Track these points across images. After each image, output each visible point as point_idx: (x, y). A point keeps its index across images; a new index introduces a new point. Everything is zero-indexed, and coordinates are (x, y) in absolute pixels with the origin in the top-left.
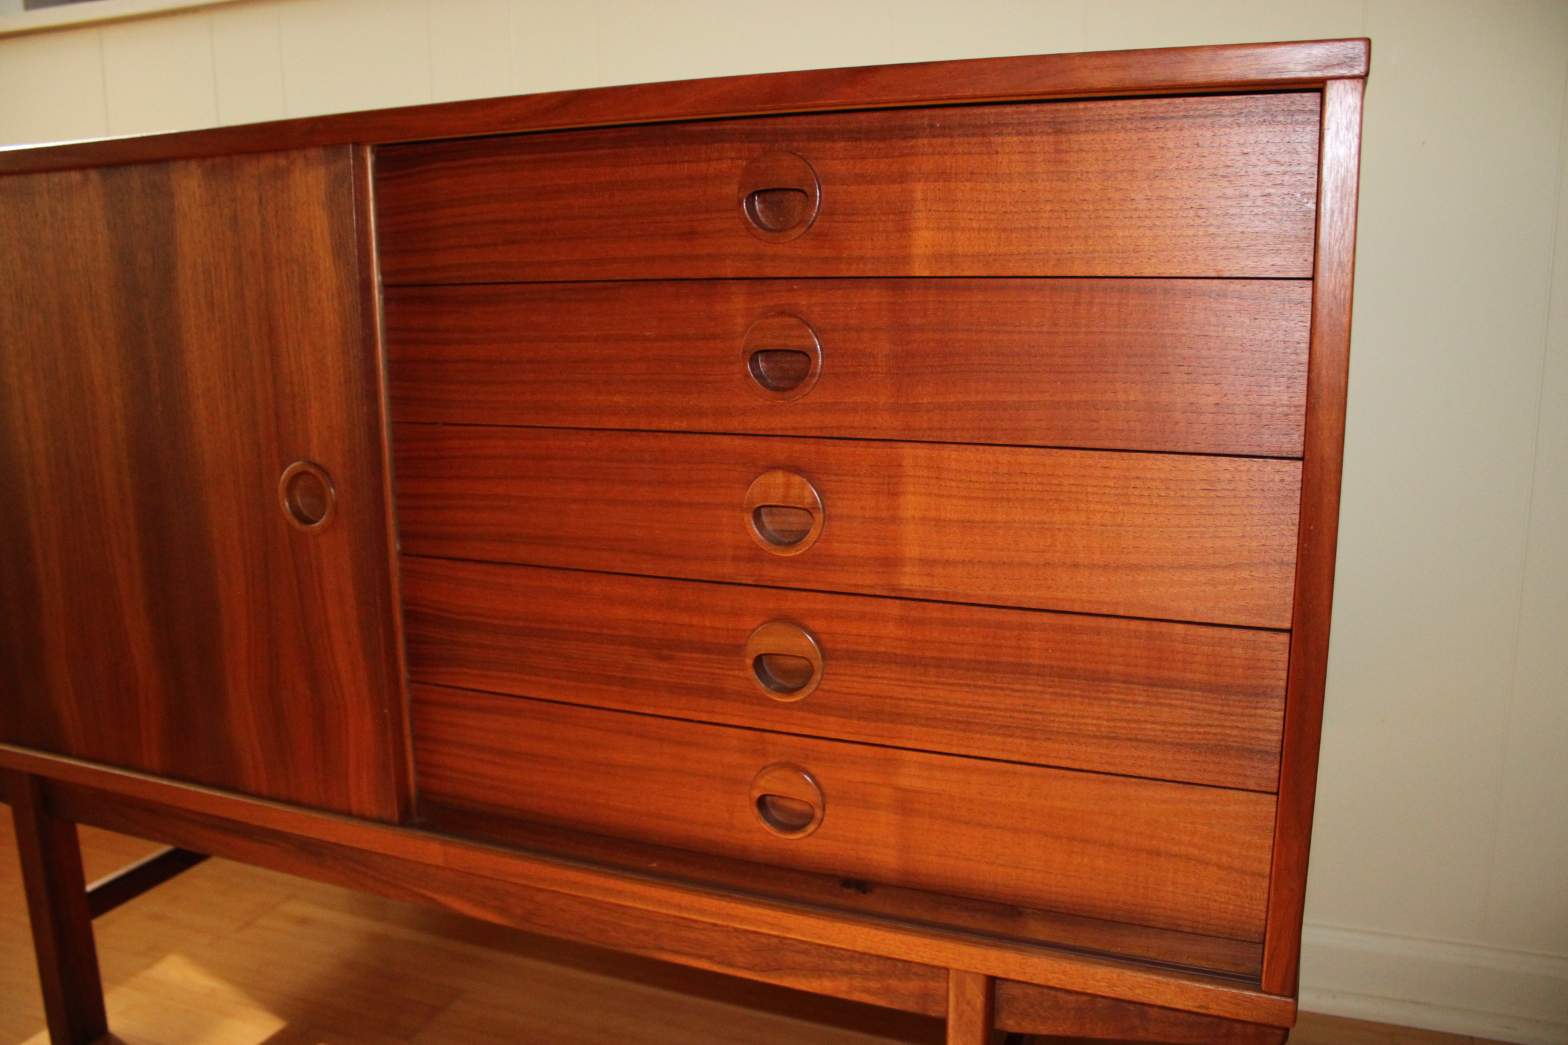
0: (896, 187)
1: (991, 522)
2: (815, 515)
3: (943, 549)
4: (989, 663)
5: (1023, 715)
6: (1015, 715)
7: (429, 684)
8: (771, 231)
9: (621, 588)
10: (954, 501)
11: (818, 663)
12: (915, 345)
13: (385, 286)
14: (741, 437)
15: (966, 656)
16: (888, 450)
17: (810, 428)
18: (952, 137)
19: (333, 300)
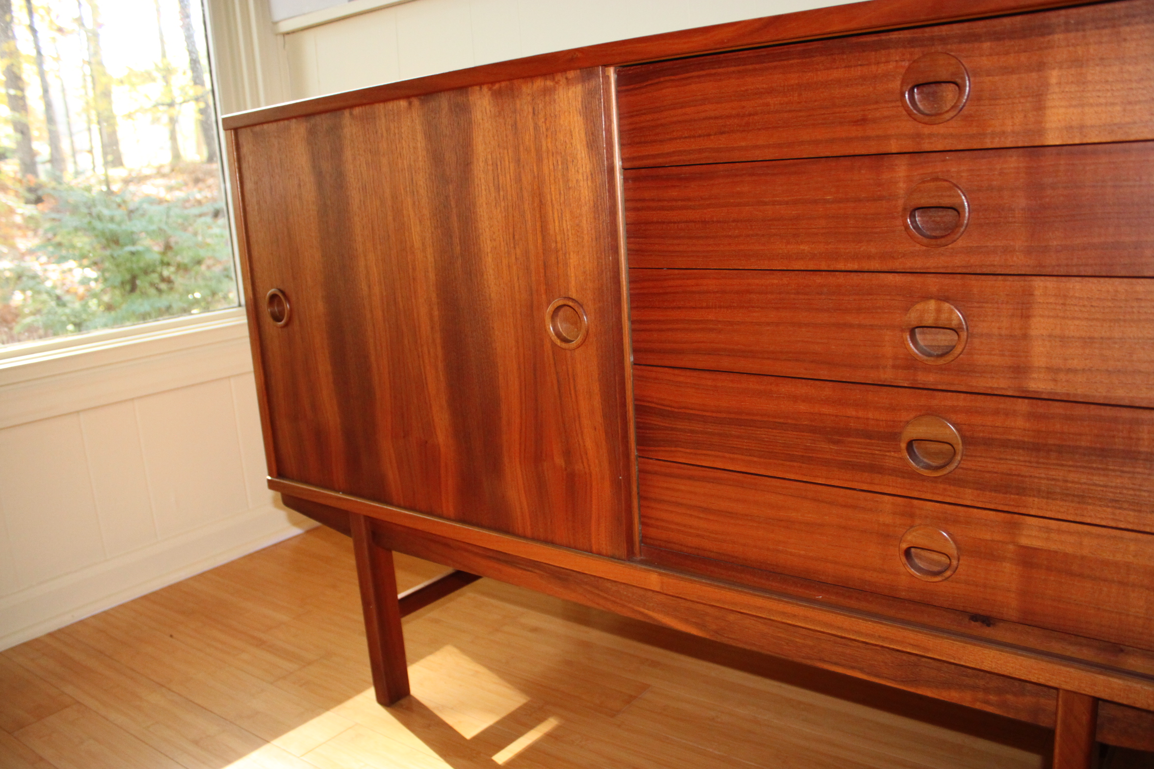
0: (1034, 75)
1: (1109, 339)
2: (961, 333)
3: (1066, 359)
4: (1103, 450)
5: (1131, 492)
6: (1125, 491)
7: (651, 459)
8: (927, 115)
9: (802, 389)
10: (1077, 322)
11: (960, 447)
12: (1047, 200)
13: (625, 169)
14: (901, 274)
15: (1083, 444)
16: (1022, 283)
17: (958, 267)
18: (1084, 30)
19: (587, 180)
